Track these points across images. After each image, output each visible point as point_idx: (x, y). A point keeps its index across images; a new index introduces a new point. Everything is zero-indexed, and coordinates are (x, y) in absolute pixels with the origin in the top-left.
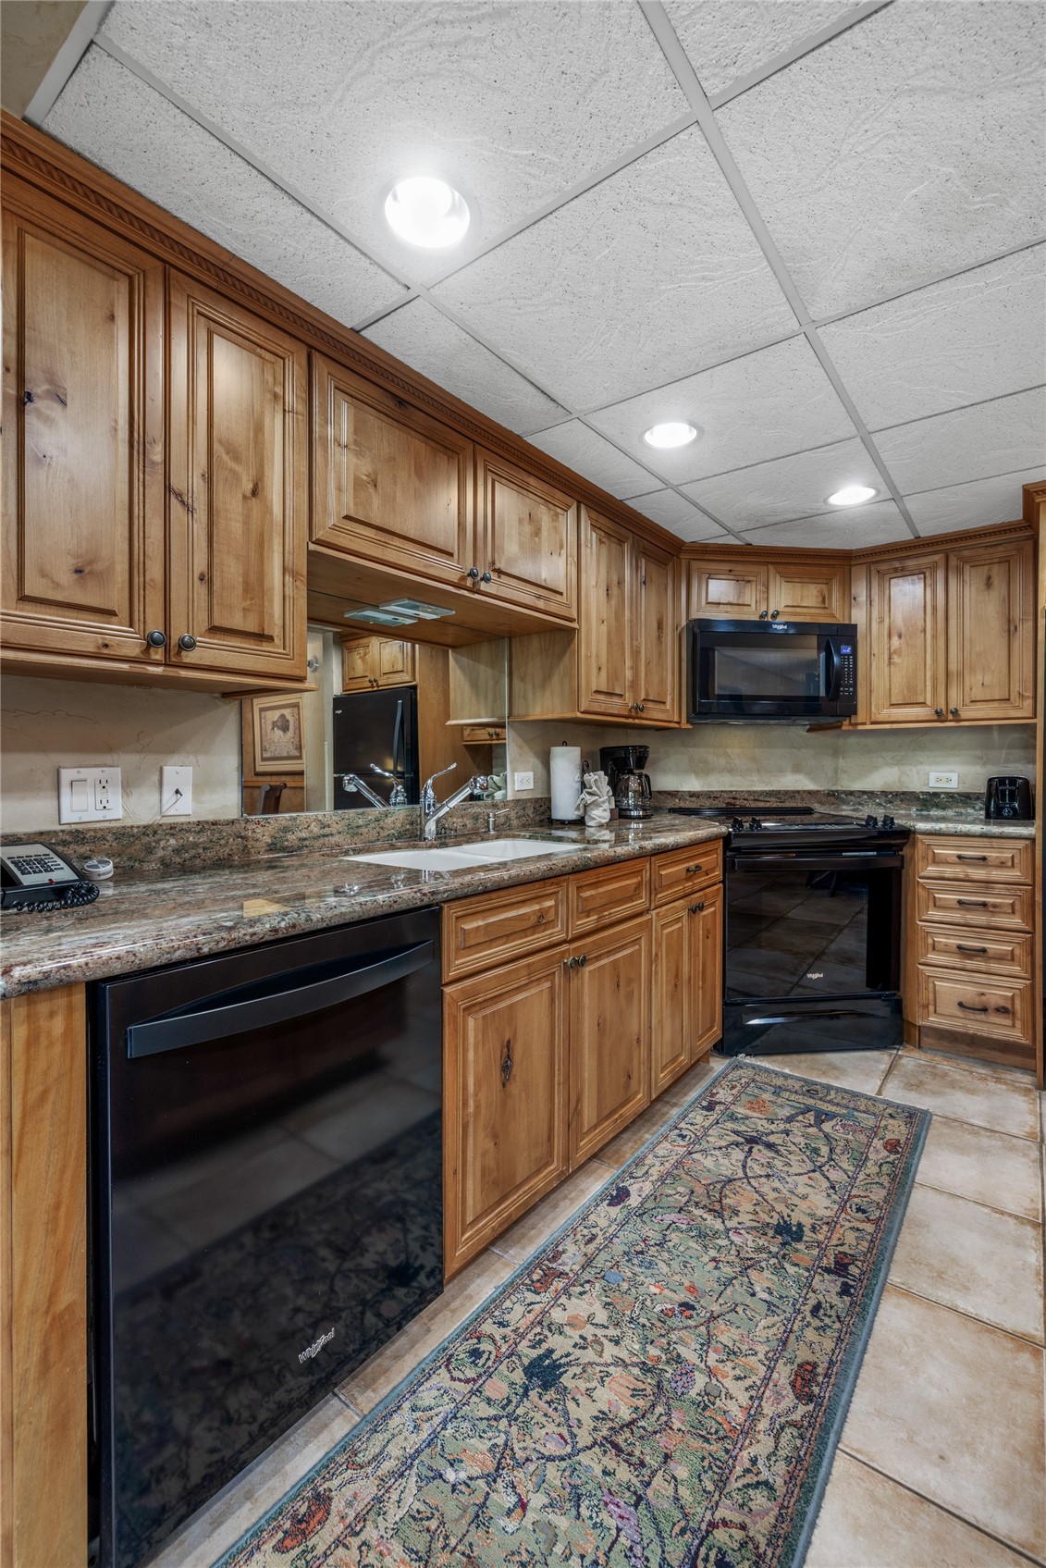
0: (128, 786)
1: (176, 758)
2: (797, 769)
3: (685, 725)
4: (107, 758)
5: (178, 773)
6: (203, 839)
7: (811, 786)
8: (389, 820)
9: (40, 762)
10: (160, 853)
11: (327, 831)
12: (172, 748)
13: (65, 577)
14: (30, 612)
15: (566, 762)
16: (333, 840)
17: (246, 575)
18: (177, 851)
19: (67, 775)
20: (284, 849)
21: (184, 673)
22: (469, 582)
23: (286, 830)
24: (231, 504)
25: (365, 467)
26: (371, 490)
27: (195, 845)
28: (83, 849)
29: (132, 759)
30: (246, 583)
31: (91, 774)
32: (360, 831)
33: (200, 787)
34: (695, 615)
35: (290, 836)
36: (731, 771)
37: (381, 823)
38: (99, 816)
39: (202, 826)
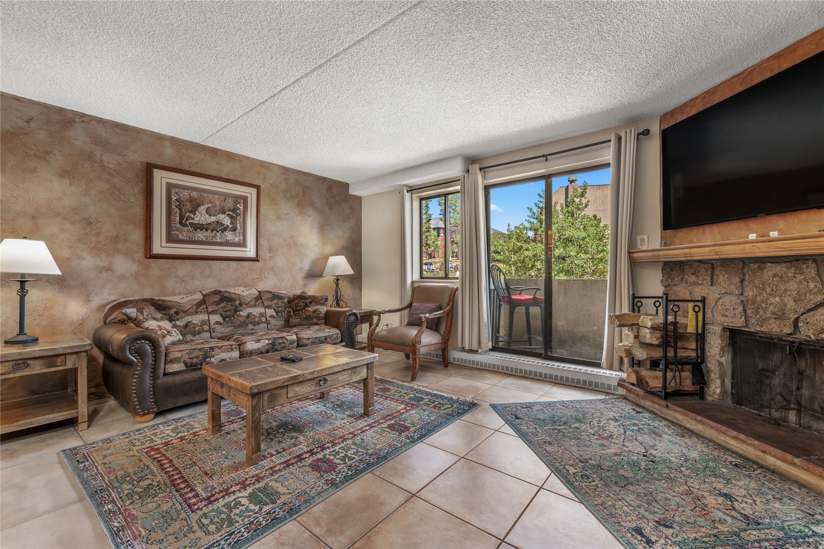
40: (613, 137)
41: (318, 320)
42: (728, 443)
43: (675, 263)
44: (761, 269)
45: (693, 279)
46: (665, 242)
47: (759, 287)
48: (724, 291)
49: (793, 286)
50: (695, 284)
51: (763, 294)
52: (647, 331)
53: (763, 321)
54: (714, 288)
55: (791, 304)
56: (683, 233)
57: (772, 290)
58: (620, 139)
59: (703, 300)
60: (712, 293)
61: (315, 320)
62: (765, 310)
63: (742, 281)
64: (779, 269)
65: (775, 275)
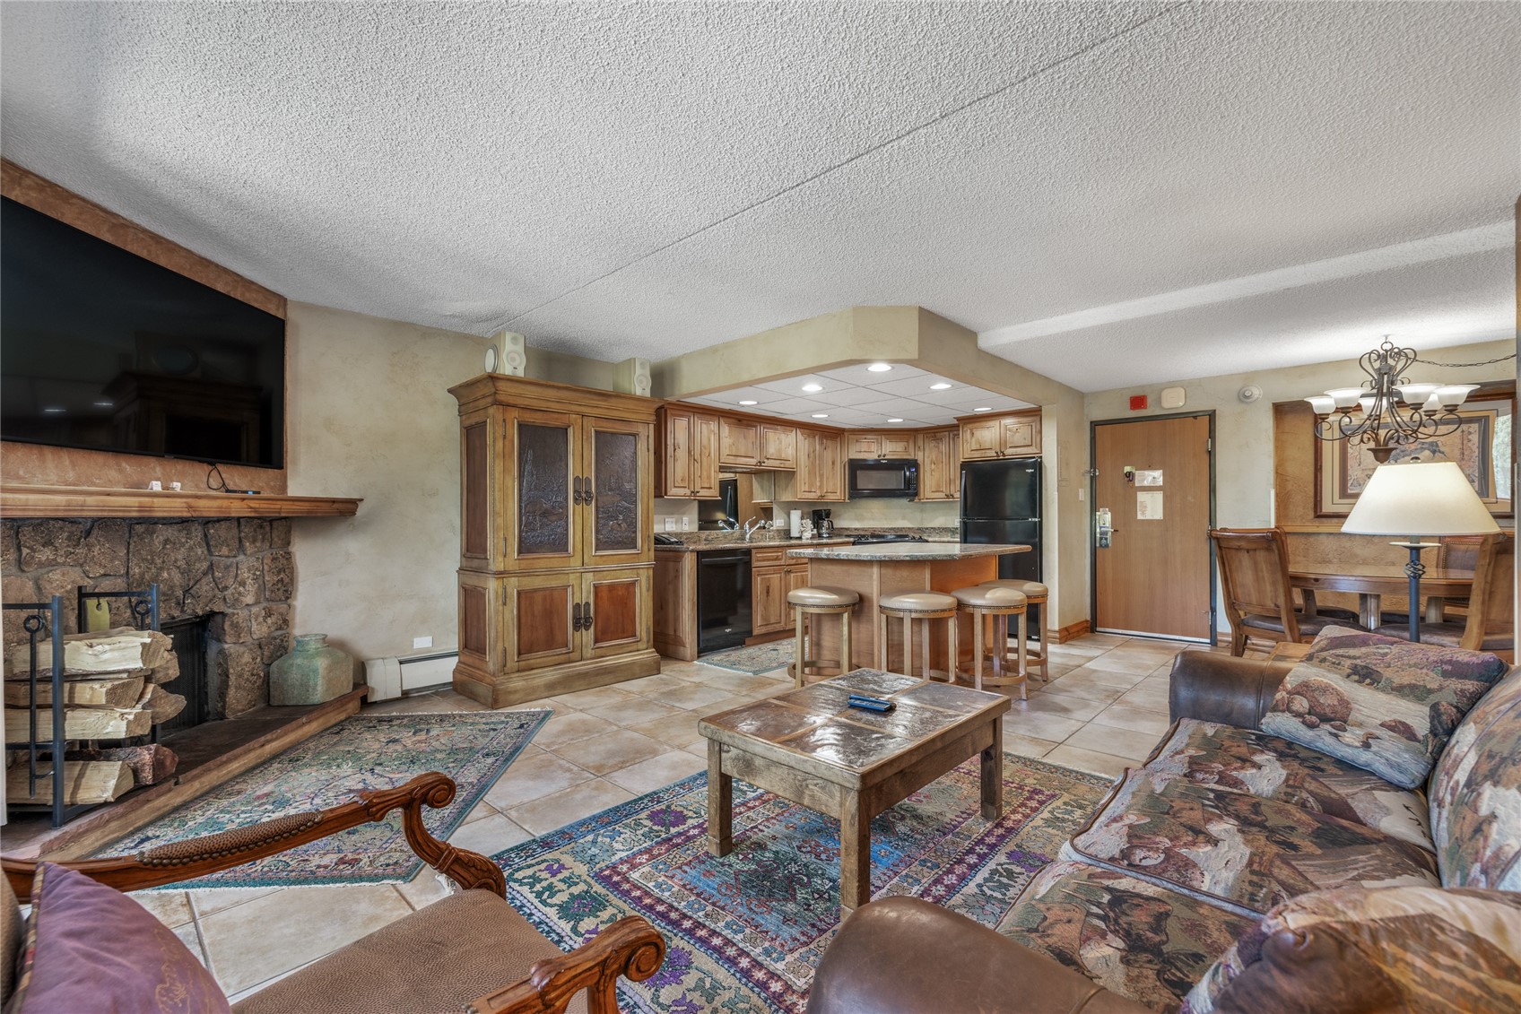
2: (904, 518)
3: (847, 501)
4: (673, 516)
6: (691, 536)
7: (911, 526)
9: (663, 516)
10: (682, 539)
11: (718, 536)
12: (684, 514)
15: (796, 515)
16: (719, 539)
18: (685, 539)
19: (666, 520)
20: (707, 541)
22: (758, 464)
23: (708, 535)
25: (731, 441)
26: (733, 446)
27: (689, 538)
29: (676, 516)
31: (669, 519)
34: (851, 457)
36: (873, 519)
38: (671, 529)
39: (690, 533)
42: (230, 772)
44: (150, 533)
47: (147, 560)
48: (102, 572)
49: (180, 555)
51: (150, 569)
55: (178, 579)
57: (163, 562)
60: (80, 579)
63: (128, 551)
65: (167, 541)
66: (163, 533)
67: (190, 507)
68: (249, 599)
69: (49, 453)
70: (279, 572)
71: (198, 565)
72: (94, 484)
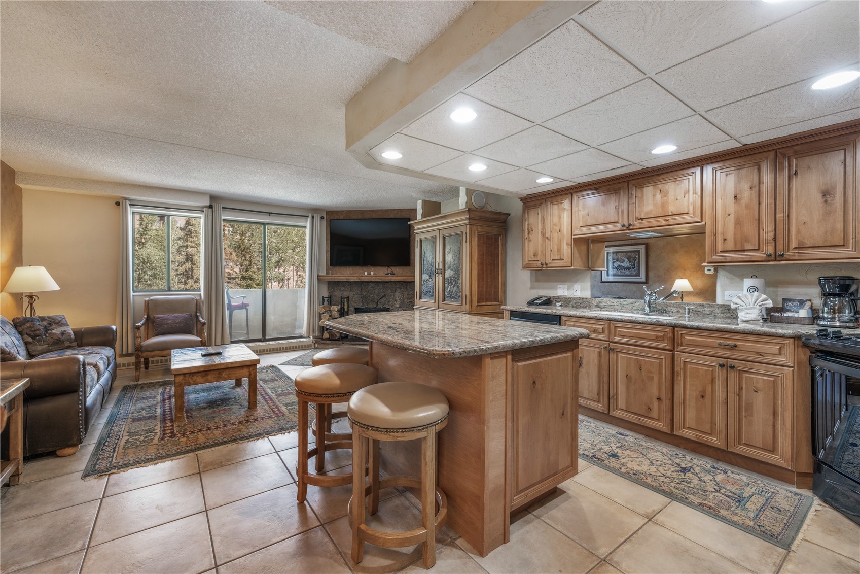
0: (568, 289)
1: (577, 283)
4: (565, 283)
5: (577, 286)
6: (580, 301)
8: (637, 304)
9: (555, 284)
10: (572, 303)
11: (613, 304)
12: (576, 282)
13: (533, 257)
14: (530, 262)
16: (615, 307)
17: (558, 248)
18: (575, 303)
19: (558, 286)
20: (600, 307)
21: (548, 269)
22: (624, 228)
23: (600, 302)
24: (556, 235)
25: (586, 212)
26: (587, 217)
27: (578, 303)
28: (560, 300)
29: (568, 284)
30: (558, 250)
31: (561, 286)
32: (625, 306)
33: (581, 290)
35: (601, 304)
37: (633, 305)
38: (563, 294)
39: (580, 299)
40: (310, 216)
41: (71, 343)
43: (335, 282)
44: (368, 285)
45: (343, 289)
46: (327, 273)
47: (367, 292)
48: (355, 293)
49: (376, 291)
50: (344, 291)
51: (368, 294)
52: (335, 312)
53: (368, 304)
54: (351, 292)
55: (376, 297)
56: (337, 269)
57: (371, 292)
58: (313, 217)
59: (348, 298)
60: (351, 294)
61: (67, 344)
62: (369, 299)
63: (361, 289)
64: (373, 285)
65: (372, 287)
66: (371, 285)
67: (359, 279)
68: (398, 306)
69: (347, 267)
70: (410, 299)
71: (381, 294)
72: (357, 274)
